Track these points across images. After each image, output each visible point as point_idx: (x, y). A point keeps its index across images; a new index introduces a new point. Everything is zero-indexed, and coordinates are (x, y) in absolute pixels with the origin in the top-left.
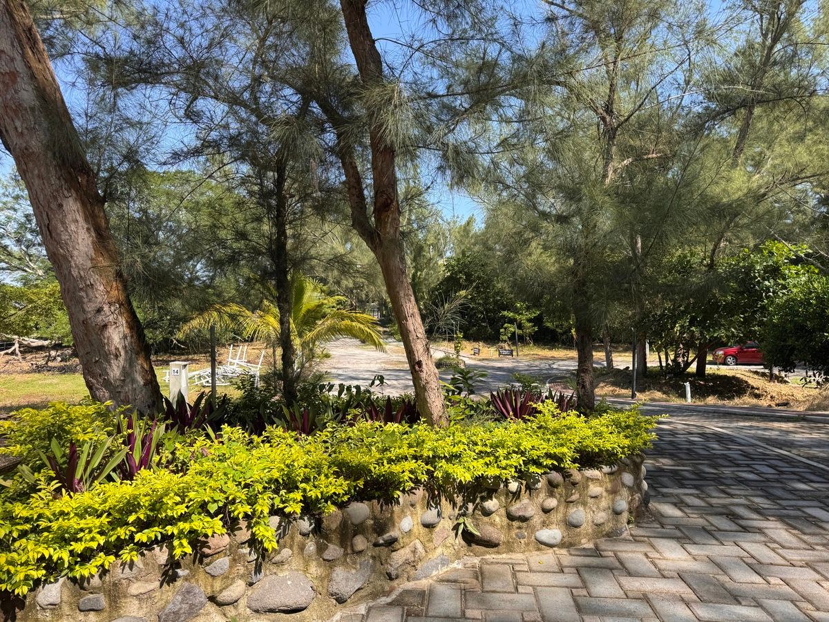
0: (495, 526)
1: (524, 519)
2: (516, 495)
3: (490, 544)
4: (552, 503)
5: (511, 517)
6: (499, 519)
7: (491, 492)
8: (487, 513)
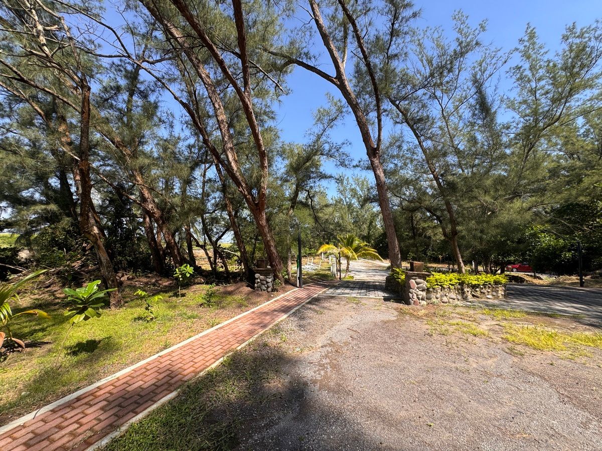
0: (478, 294)
1: (484, 293)
2: (482, 288)
3: (478, 297)
4: (489, 290)
5: (481, 292)
6: (479, 293)
7: (477, 287)
8: (477, 291)
